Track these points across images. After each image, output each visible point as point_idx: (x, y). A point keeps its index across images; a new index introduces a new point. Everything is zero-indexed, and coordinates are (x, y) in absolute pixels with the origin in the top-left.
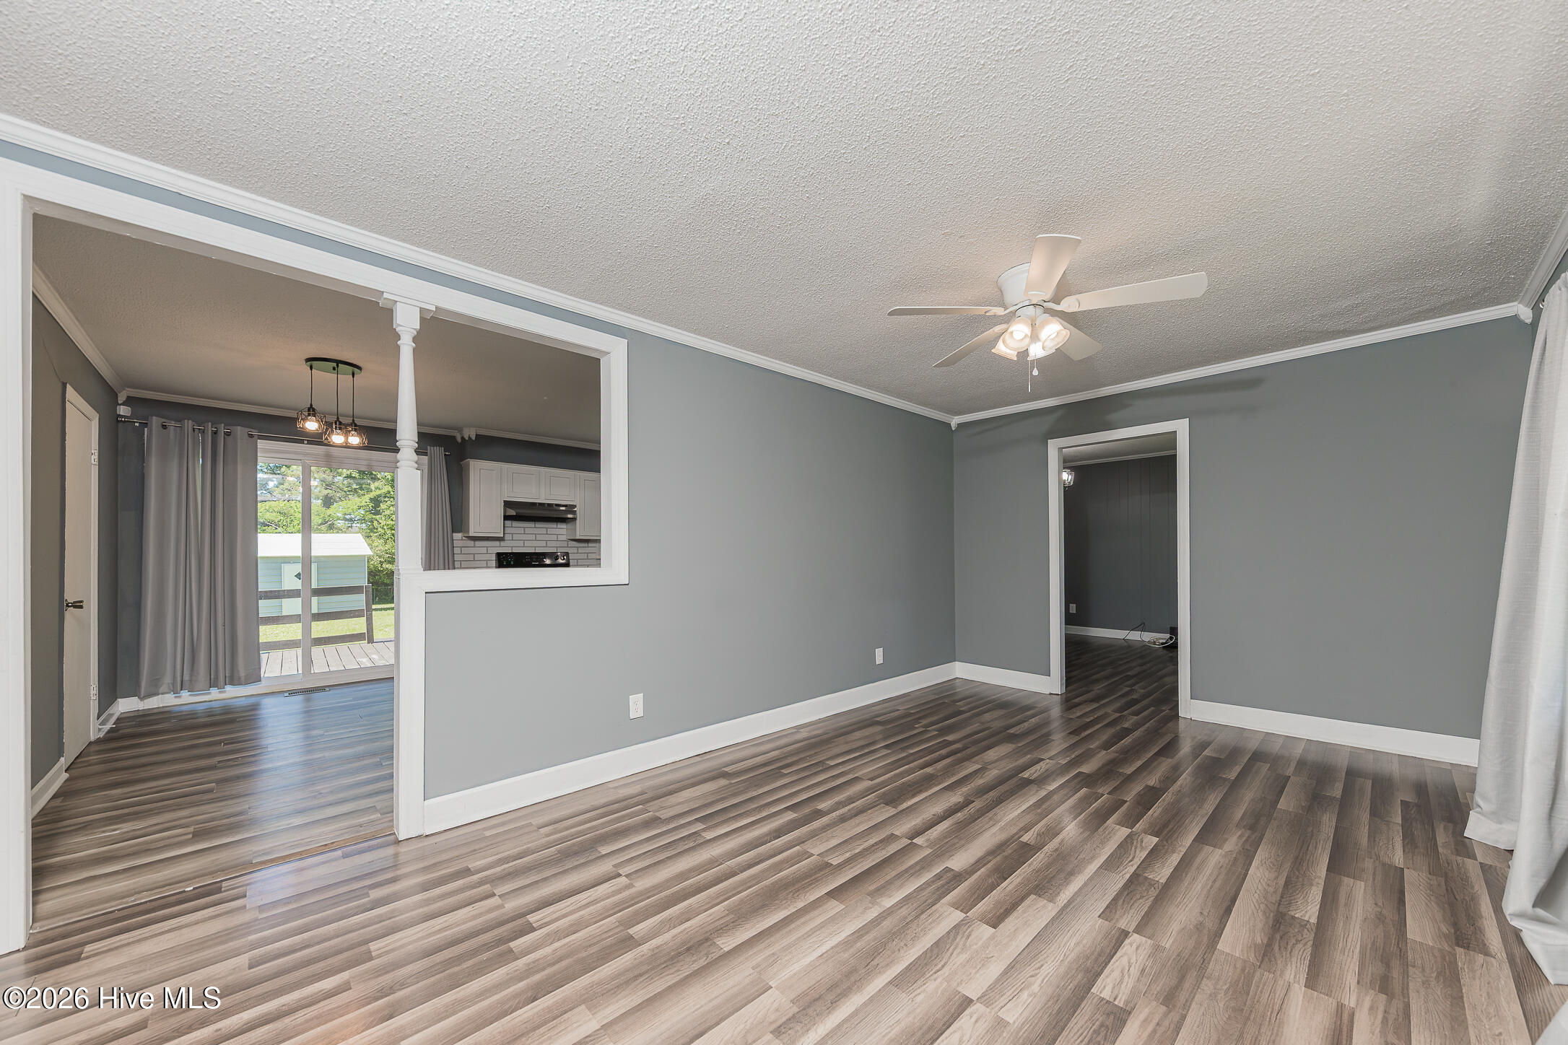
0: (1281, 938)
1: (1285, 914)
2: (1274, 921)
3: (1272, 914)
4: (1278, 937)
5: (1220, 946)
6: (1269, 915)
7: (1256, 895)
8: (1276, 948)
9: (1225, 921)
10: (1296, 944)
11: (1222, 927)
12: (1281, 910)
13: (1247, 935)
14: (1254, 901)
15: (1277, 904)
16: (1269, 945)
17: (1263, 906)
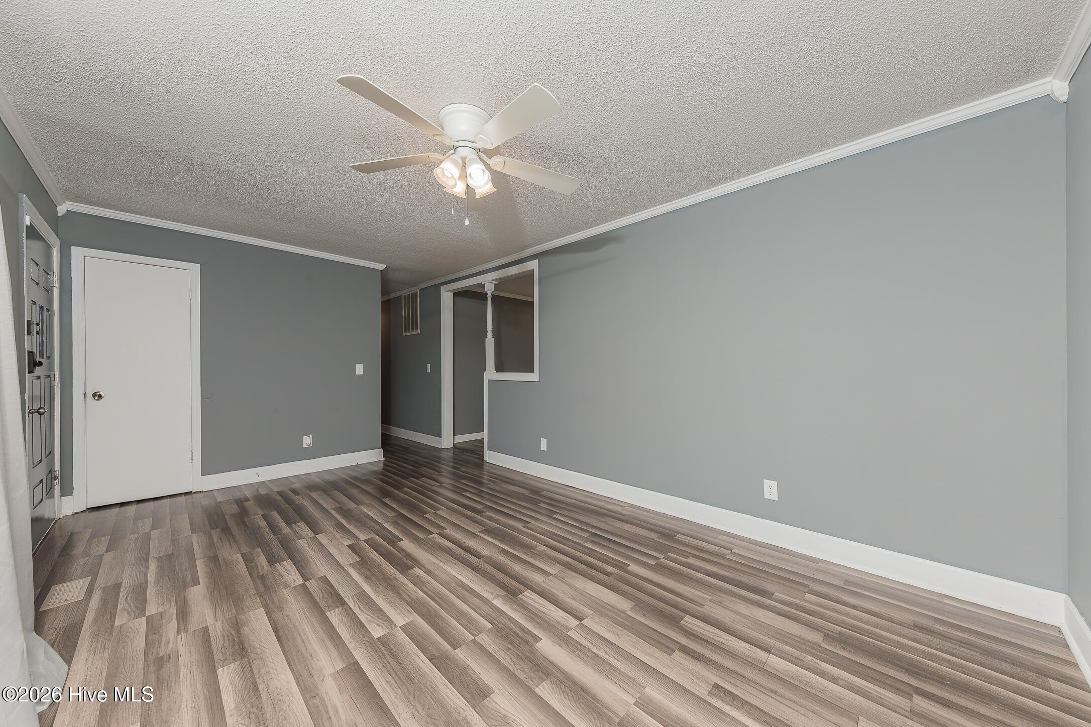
0: (234, 640)
1: (241, 659)
2: (245, 647)
3: (249, 651)
4: (236, 640)
5: (262, 609)
6: (250, 649)
7: (269, 656)
8: (233, 632)
9: (272, 624)
10: (223, 644)
11: (270, 619)
12: (246, 660)
13: (254, 626)
14: (267, 651)
15: (251, 661)
16: (238, 631)
17: (259, 651)
